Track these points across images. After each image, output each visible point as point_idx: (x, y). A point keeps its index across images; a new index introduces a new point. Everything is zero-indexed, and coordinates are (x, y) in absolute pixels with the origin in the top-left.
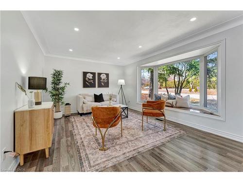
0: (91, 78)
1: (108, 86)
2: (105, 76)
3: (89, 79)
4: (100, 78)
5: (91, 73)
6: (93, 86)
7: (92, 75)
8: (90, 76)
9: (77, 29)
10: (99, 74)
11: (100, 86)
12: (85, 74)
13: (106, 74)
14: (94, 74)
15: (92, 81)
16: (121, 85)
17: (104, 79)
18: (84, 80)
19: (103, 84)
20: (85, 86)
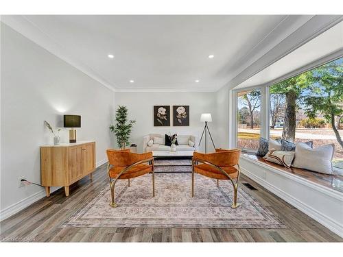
0: (164, 113)
1: (188, 124)
3: (161, 115)
4: (175, 113)
5: (164, 107)
7: (165, 110)
8: (162, 111)
9: (111, 56)
10: (175, 108)
11: (176, 124)
12: (156, 108)
13: (184, 107)
14: (167, 108)
15: (165, 117)
16: (206, 123)
17: (182, 115)
18: (156, 117)
19: (180, 121)
20: (156, 124)
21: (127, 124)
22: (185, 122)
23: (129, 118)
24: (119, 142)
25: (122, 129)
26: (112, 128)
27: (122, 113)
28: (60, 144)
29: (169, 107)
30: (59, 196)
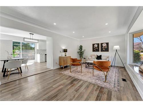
0: (97, 46)
1: (108, 51)
2: (106, 44)
3: (96, 47)
4: (102, 46)
5: (97, 44)
6: (98, 50)
7: (97, 45)
8: (96, 46)
9: (74, 32)
10: (102, 44)
11: (102, 51)
13: (106, 43)
15: (97, 48)
16: (116, 50)
17: (105, 47)
18: (93, 48)
19: (104, 49)
20: (94, 51)
21: (82, 51)
22: (107, 50)
23: (83, 49)
24: (80, 57)
25: (81, 52)
26: (78, 52)
27: (81, 47)
28: (63, 56)
29: (99, 44)
30: (62, 68)
